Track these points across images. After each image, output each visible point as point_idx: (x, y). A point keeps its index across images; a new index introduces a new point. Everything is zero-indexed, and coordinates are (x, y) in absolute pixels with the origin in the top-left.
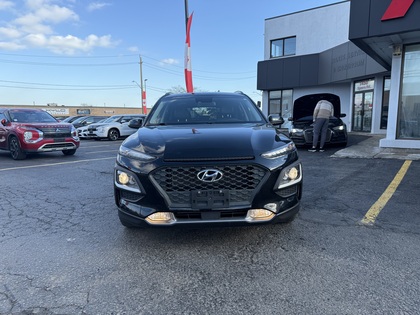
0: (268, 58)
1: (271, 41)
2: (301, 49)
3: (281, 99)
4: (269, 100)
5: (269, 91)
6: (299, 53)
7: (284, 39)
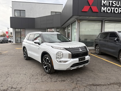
0: (14, 16)
1: (15, 10)
2: (28, 15)
3: (21, 32)
4: (16, 32)
5: (15, 29)
6: (26, 17)
7: (20, 10)
